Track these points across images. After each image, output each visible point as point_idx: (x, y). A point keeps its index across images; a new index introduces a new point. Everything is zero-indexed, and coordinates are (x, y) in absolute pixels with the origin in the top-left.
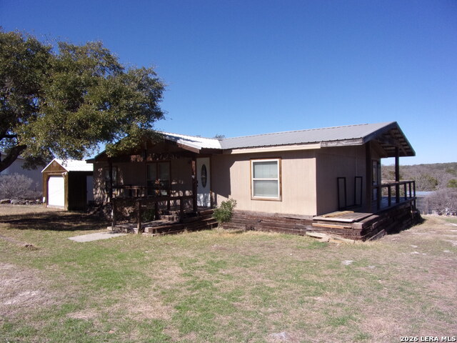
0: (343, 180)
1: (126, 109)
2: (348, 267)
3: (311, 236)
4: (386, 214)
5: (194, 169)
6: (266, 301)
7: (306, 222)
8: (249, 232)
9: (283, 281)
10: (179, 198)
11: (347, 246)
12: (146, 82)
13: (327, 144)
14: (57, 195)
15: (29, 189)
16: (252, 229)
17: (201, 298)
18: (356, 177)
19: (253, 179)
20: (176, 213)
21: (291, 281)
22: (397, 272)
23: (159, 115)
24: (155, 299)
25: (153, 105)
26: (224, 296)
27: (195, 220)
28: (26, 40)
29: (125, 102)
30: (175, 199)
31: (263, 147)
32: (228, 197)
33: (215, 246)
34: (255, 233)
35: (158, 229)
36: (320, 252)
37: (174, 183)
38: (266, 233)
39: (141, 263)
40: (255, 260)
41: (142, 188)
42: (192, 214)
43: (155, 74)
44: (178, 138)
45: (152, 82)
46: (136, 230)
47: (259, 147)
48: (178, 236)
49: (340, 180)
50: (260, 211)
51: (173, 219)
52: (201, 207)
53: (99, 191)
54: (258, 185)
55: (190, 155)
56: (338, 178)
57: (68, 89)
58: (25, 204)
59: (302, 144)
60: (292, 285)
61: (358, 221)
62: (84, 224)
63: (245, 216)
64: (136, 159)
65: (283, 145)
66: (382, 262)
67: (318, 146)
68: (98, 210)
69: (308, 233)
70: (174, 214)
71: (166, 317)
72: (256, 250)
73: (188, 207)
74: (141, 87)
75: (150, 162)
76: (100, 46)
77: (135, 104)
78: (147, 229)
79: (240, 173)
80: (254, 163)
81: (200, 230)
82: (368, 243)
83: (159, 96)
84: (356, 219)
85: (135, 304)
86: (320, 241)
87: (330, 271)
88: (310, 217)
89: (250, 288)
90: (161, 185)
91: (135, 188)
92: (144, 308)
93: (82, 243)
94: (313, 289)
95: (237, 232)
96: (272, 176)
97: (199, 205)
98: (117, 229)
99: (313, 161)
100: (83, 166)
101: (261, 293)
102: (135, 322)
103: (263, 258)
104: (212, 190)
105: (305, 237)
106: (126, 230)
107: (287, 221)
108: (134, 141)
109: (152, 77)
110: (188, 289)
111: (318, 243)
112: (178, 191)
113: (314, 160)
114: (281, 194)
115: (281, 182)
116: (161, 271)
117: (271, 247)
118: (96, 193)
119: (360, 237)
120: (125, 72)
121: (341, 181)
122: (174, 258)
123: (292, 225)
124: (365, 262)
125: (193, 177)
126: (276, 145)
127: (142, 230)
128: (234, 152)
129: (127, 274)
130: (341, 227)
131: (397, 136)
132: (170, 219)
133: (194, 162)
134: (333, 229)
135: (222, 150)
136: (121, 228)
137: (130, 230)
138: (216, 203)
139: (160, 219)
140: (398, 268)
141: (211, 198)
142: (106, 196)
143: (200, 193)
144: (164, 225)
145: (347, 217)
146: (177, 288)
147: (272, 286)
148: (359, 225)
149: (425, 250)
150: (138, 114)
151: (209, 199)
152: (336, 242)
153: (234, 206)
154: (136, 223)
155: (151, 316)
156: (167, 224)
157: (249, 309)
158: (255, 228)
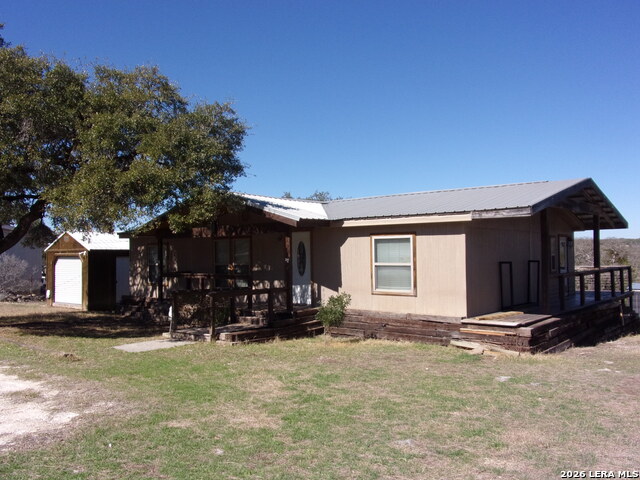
0: (508, 265)
1: (196, 166)
2: (502, 385)
3: (458, 347)
4: (574, 317)
5: (289, 249)
6: (391, 414)
7: (451, 327)
8: (369, 341)
9: (413, 396)
10: (264, 291)
11: (508, 360)
12: (220, 124)
13: (480, 215)
14: (69, 287)
15: (22, 277)
16: (373, 336)
17: (311, 411)
18: (530, 261)
19: (374, 264)
20: (262, 314)
21: (424, 396)
22: (567, 390)
23: (237, 169)
24: (257, 411)
25: (229, 156)
26: (340, 410)
27: (290, 323)
28: (53, 67)
29: (194, 155)
30: (258, 292)
31: (389, 217)
32: (337, 290)
33: (321, 358)
34: (378, 342)
35: (239, 336)
36: (467, 366)
37: (256, 269)
38: (393, 343)
39: (227, 376)
40: (377, 375)
41: (209, 277)
42: (285, 315)
43: (233, 113)
44: (264, 204)
45: (229, 124)
46: (208, 336)
47: (383, 217)
48: (267, 346)
49: (503, 265)
50: (385, 310)
51: (257, 322)
52: (297, 304)
53: (138, 280)
54: (383, 272)
55: (282, 228)
56: (501, 263)
57: (116, 138)
58: (16, 300)
59: (445, 213)
60: (424, 400)
61: (527, 325)
62: (126, 329)
63: (363, 318)
64: (201, 234)
65: (417, 215)
66: (552, 379)
67: (468, 218)
68: (138, 310)
69: (453, 342)
70: (258, 314)
71: (274, 427)
72: (379, 364)
73: (278, 304)
74: (214, 132)
75: (223, 237)
76: (154, 73)
77: (207, 157)
78: (223, 335)
79: (355, 255)
80: (376, 240)
81: (298, 337)
82: (539, 356)
83: (239, 143)
84: (523, 323)
85: (234, 415)
86: (471, 352)
87: (477, 388)
88: (456, 319)
89: (372, 402)
90: (235, 271)
91: (199, 276)
92: (246, 419)
93: (136, 354)
94: (449, 404)
95: (352, 341)
96: (401, 260)
97: (294, 302)
98: (179, 335)
99: (460, 239)
100: (111, 241)
101: (384, 408)
102: (240, 431)
103: (389, 372)
104: (313, 279)
105: (449, 347)
106: (192, 337)
107: (423, 325)
108: (207, 210)
109: (228, 117)
110: (295, 403)
111: (467, 355)
112: (262, 281)
113: (463, 237)
114: (415, 286)
115: (415, 269)
116: (255, 384)
117: (401, 360)
118: (134, 284)
119: (528, 348)
120: (190, 109)
121: (505, 267)
122: (269, 371)
123: (430, 331)
124: (528, 379)
125: (287, 260)
126: (408, 216)
127: (216, 336)
128: (347, 224)
129: (212, 386)
130: (502, 333)
131: (595, 198)
132: (253, 322)
133: (288, 239)
134: (490, 336)
135: (329, 221)
136: (185, 333)
137: (198, 336)
138: (319, 298)
139: (238, 322)
140: (571, 386)
141: (313, 291)
142: (150, 288)
143: (296, 284)
144: (246, 329)
145: (511, 319)
146: (281, 401)
147: (398, 401)
148: (527, 331)
149: (623, 367)
150: (211, 173)
151: (310, 293)
152: (493, 354)
153: (347, 303)
154: (205, 326)
155: (257, 426)
156: (251, 329)
157: (369, 421)
158: (378, 335)
